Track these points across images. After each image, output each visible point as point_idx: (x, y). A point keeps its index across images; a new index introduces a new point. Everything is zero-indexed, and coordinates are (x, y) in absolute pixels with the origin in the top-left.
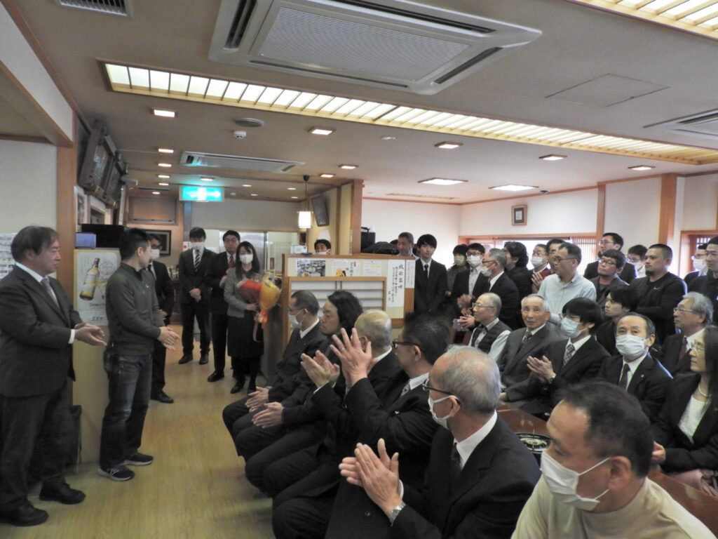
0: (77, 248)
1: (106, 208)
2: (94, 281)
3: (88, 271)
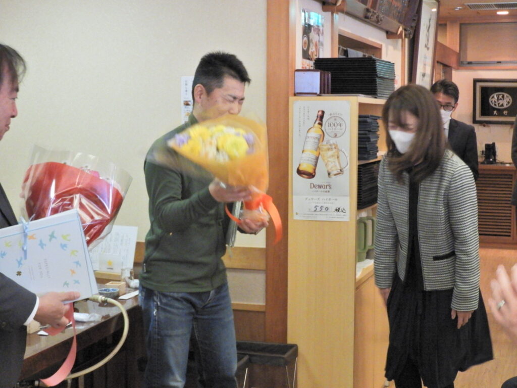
0: (295, 95)
1: (388, 38)
2: (316, 147)
3: (308, 132)
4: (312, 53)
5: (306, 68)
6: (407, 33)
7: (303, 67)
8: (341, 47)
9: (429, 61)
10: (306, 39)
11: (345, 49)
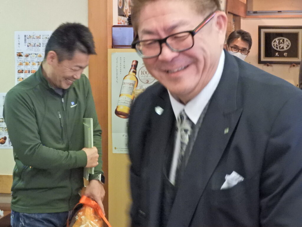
0: (112, 48)
2: (131, 91)
3: (124, 79)
4: (126, 11)
5: (121, 23)
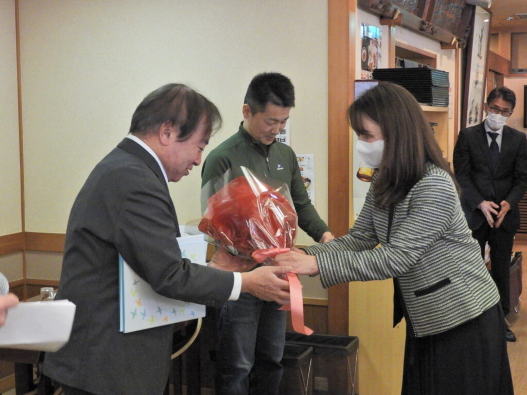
1: (442, 48)
4: (371, 64)
5: (364, 78)
6: (460, 43)
7: (362, 78)
8: (398, 58)
9: (482, 70)
10: (364, 51)
11: (402, 59)
